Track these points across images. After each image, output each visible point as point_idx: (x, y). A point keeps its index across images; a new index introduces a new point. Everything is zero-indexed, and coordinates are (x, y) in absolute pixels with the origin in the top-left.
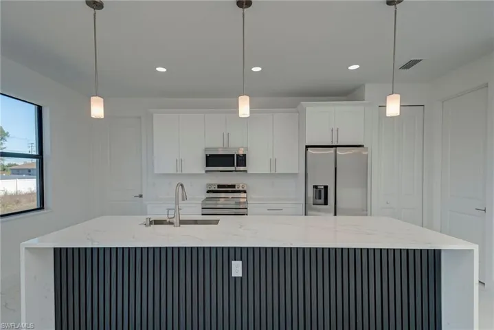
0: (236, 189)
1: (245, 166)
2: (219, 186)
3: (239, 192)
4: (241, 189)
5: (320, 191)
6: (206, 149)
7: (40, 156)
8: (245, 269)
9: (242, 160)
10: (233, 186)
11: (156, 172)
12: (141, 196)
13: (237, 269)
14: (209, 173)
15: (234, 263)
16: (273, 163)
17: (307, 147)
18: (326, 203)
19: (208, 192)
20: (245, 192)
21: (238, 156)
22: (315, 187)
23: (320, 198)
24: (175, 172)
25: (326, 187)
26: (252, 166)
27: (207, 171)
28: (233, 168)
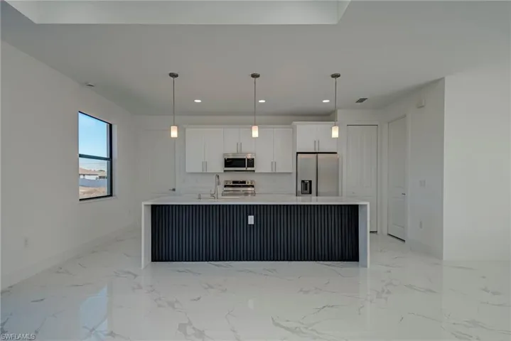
0: (247, 184)
1: (253, 166)
2: (234, 182)
3: (248, 186)
4: (249, 184)
5: (306, 184)
6: (224, 155)
7: (110, 159)
8: (256, 220)
9: (251, 163)
10: (244, 182)
11: (187, 171)
12: (174, 190)
13: (251, 220)
14: (227, 173)
15: (249, 217)
16: (273, 165)
17: (298, 153)
18: (310, 193)
19: (225, 186)
20: (253, 186)
21: (248, 159)
22: (303, 181)
23: (306, 190)
24: (202, 172)
25: (310, 182)
26: (258, 167)
27: (225, 171)
28: (244, 169)
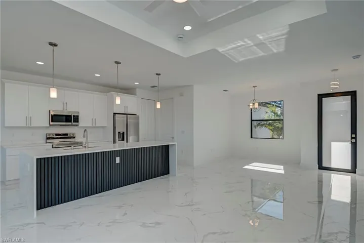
0: (69, 136)
1: (78, 122)
2: (56, 135)
3: (70, 138)
4: (72, 136)
5: (121, 134)
9: (76, 119)
10: (67, 134)
11: (6, 126)
13: (118, 160)
16: (94, 121)
17: (114, 114)
18: (123, 140)
19: (47, 139)
20: (74, 138)
21: (74, 116)
22: (119, 133)
23: (121, 138)
24: (26, 126)
25: (123, 133)
26: (82, 123)
27: (51, 125)
28: (70, 123)
